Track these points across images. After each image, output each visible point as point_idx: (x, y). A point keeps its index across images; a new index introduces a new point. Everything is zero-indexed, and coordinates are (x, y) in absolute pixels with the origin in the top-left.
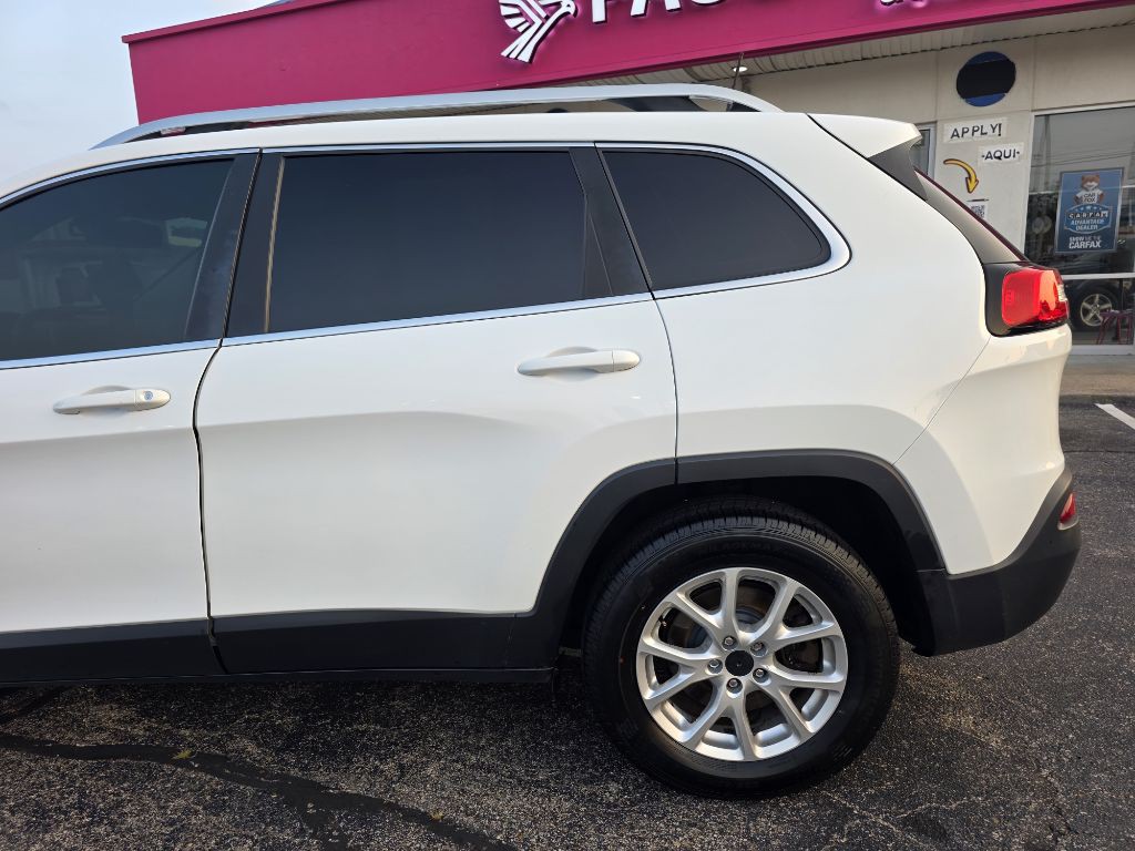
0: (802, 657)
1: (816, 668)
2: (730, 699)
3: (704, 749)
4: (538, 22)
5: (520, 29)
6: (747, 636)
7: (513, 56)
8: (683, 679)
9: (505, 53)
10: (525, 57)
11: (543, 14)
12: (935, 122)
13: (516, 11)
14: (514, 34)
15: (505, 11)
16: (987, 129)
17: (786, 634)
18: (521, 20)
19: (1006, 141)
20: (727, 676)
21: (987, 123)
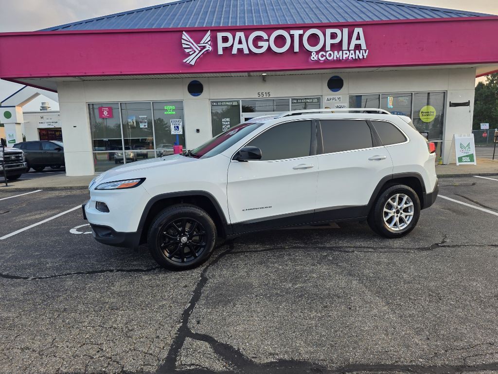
0: (406, 210)
1: (408, 212)
2: (396, 219)
3: (393, 229)
4: (197, 52)
5: (191, 53)
6: (399, 207)
7: (188, 62)
8: (390, 215)
9: (185, 61)
10: (193, 63)
11: (200, 49)
12: (322, 96)
13: (189, 47)
14: (188, 55)
15: (184, 46)
16: (337, 99)
17: (405, 206)
18: (191, 50)
19: (342, 103)
20: (396, 214)
21: (336, 97)
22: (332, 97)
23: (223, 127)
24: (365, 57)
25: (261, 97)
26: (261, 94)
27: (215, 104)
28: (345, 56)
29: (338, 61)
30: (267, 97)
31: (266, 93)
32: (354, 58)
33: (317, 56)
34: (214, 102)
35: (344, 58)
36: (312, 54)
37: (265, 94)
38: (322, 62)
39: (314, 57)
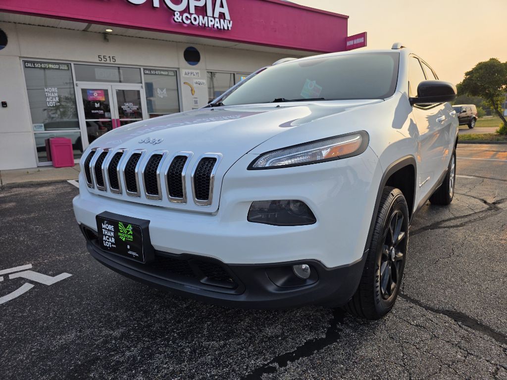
12: (178, 68)
16: (195, 74)
21: (195, 71)
22: (190, 71)
23: (48, 100)
24: (230, 29)
25: (103, 61)
26: (102, 57)
27: (29, 65)
28: (211, 24)
29: (204, 28)
30: (112, 62)
31: (109, 57)
32: (219, 27)
33: (181, 17)
34: (28, 62)
35: (210, 26)
36: (176, 13)
37: (108, 59)
38: (185, 25)
39: (177, 18)
